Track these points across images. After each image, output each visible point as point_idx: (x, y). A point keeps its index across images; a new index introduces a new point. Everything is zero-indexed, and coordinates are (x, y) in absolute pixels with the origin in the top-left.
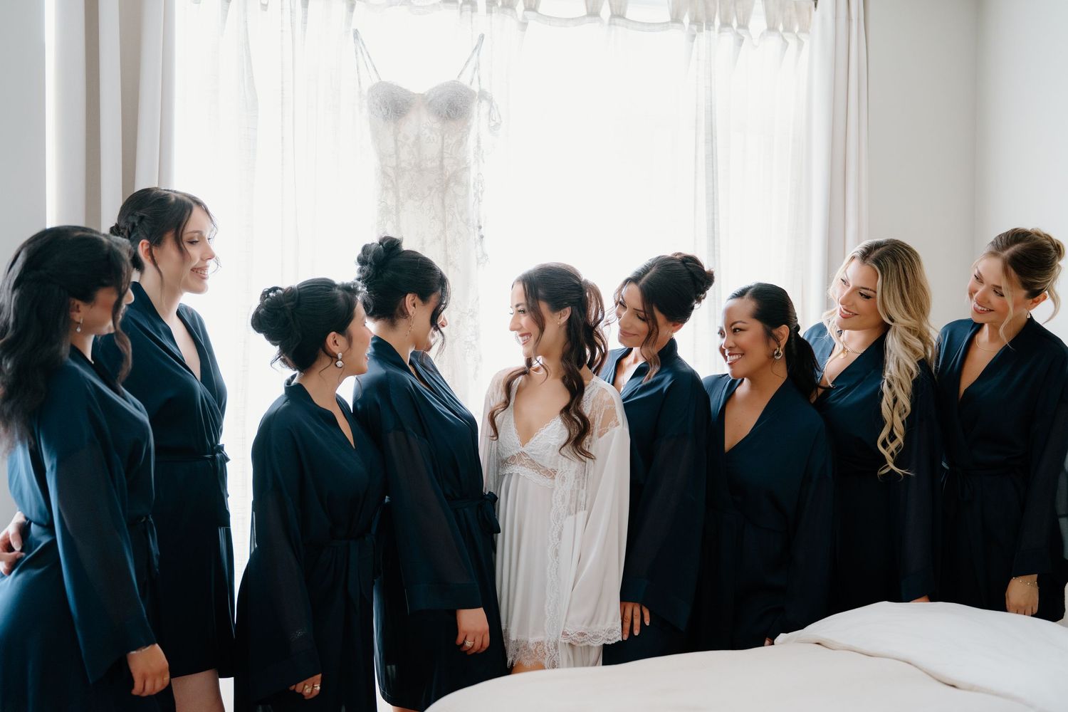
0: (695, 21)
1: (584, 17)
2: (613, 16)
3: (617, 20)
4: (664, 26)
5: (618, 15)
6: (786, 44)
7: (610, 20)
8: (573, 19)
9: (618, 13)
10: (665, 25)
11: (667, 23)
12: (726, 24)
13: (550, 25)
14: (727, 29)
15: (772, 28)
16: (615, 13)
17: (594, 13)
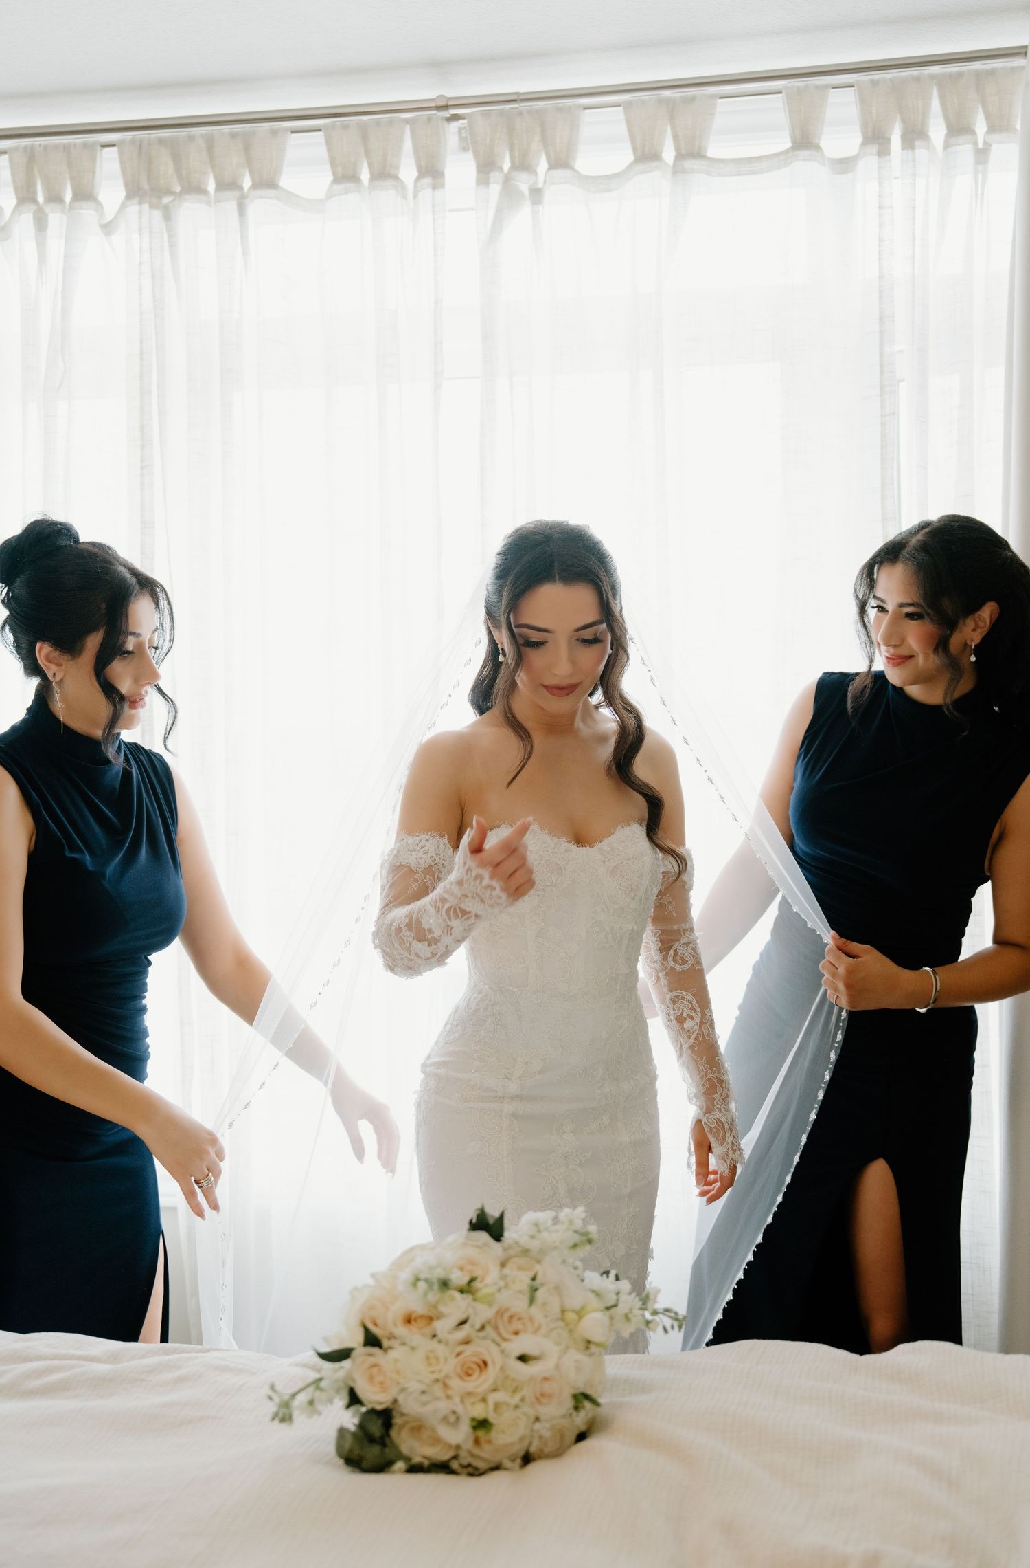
0: (871, 137)
1: (629, 167)
2: (680, 156)
4: (778, 160)
5: (691, 152)
10: (782, 158)
16: (683, 152)
17: (646, 155)
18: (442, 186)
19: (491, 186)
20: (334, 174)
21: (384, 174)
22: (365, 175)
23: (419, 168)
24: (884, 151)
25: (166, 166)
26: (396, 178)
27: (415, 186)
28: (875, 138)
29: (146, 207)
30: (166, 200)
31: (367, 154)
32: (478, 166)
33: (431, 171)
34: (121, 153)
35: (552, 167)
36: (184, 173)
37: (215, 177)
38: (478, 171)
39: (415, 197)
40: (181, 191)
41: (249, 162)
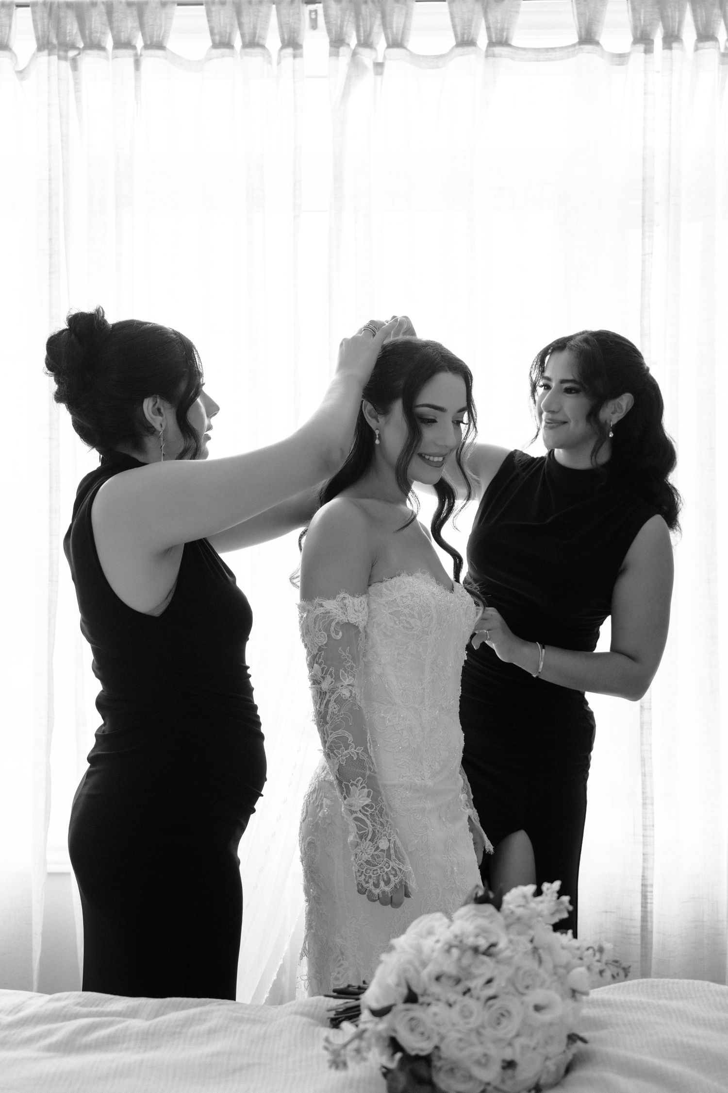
1: (452, 49)
2: (491, 44)
3: (498, 50)
5: (499, 41)
7: (487, 51)
9: (501, 39)
10: (570, 50)
11: (574, 45)
16: (494, 40)
17: (465, 42)
18: (301, 56)
19: (340, 58)
20: (213, 41)
21: (253, 43)
22: (238, 42)
23: (283, 41)
24: (648, 50)
25: (72, 27)
26: (262, 46)
27: (279, 55)
28: (643, 39)
29: (54, 58)
30: (72, 53)
31: (240, 25)
32: (331, 42)
33: (292, 43)
34: (34, 12)
35: (389, 46)
36: (87, 32)
37: (113, 37)
38: (331, 46)
39: (279, 63)
40: (83, 47)
41: (142, 26)
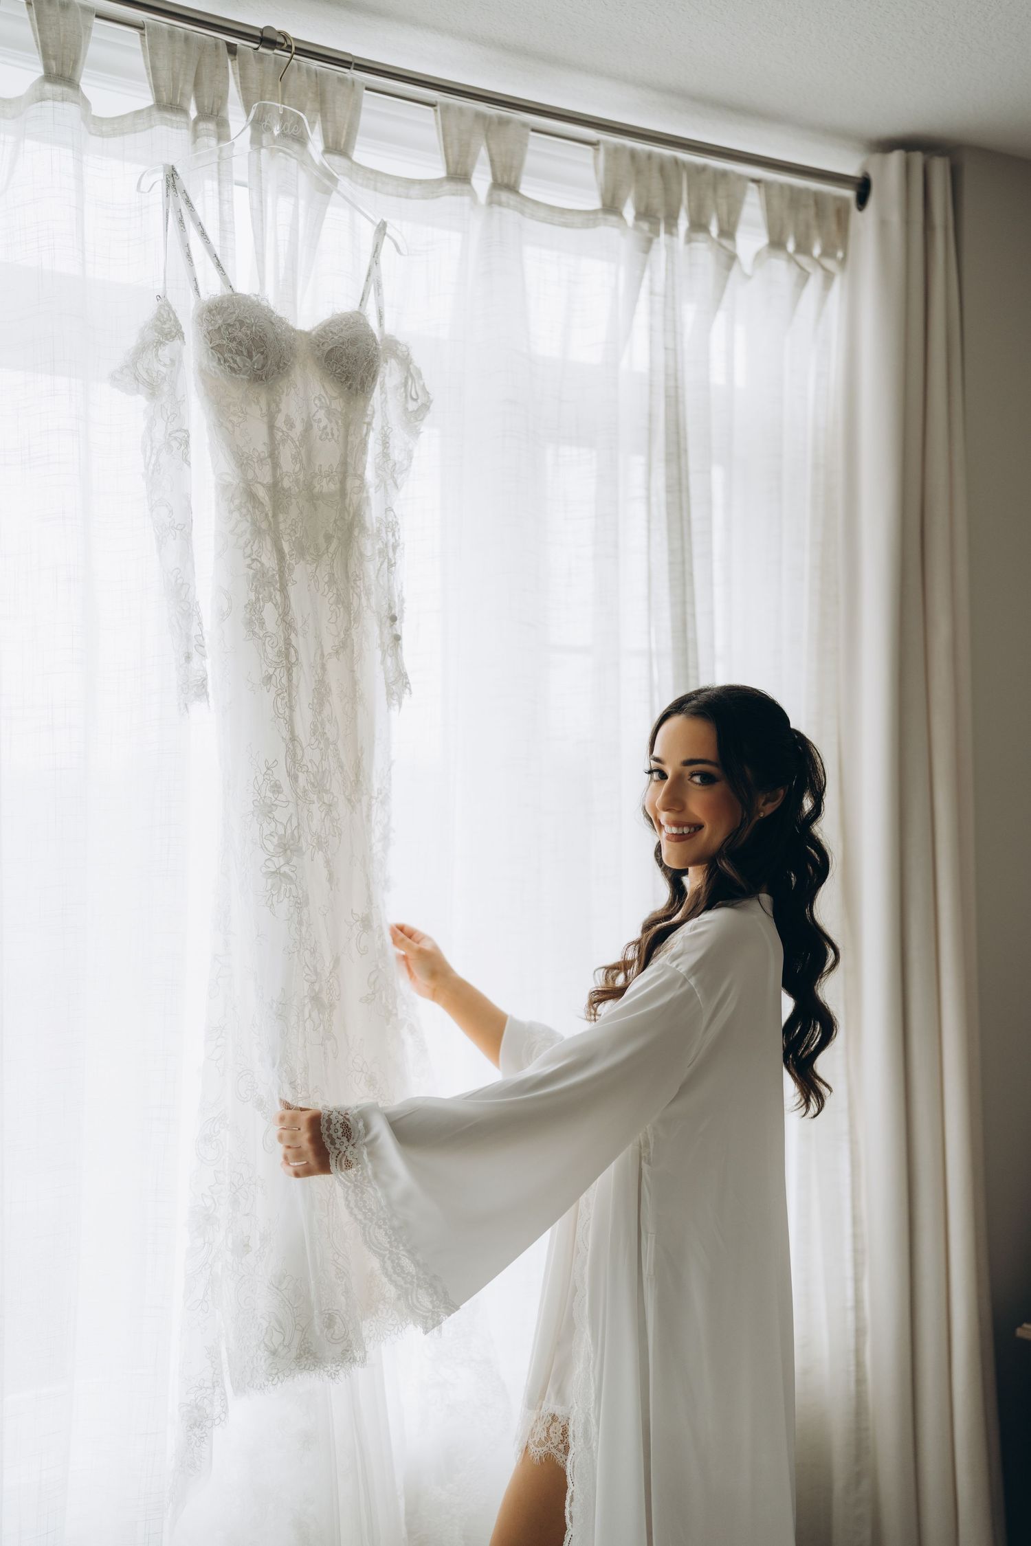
0: (645, 214)
1: (439, 182)
2: (497, 186)
3: (504, 196)
4: (588, 218)
5: (505, 184)
6: (804, 277)
7: (490, 195)
8: (420, 182)
9: (506, 181)
10: (591, 217)
11: (595, 212)
12: (698, 226)
13: (375, 190)
14: (701, 236)
15: (777, 244)
16: (500, 181)
17: (459, 176)
18: (227, 138)
33: (215, 114)
